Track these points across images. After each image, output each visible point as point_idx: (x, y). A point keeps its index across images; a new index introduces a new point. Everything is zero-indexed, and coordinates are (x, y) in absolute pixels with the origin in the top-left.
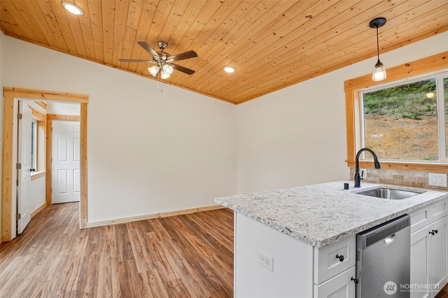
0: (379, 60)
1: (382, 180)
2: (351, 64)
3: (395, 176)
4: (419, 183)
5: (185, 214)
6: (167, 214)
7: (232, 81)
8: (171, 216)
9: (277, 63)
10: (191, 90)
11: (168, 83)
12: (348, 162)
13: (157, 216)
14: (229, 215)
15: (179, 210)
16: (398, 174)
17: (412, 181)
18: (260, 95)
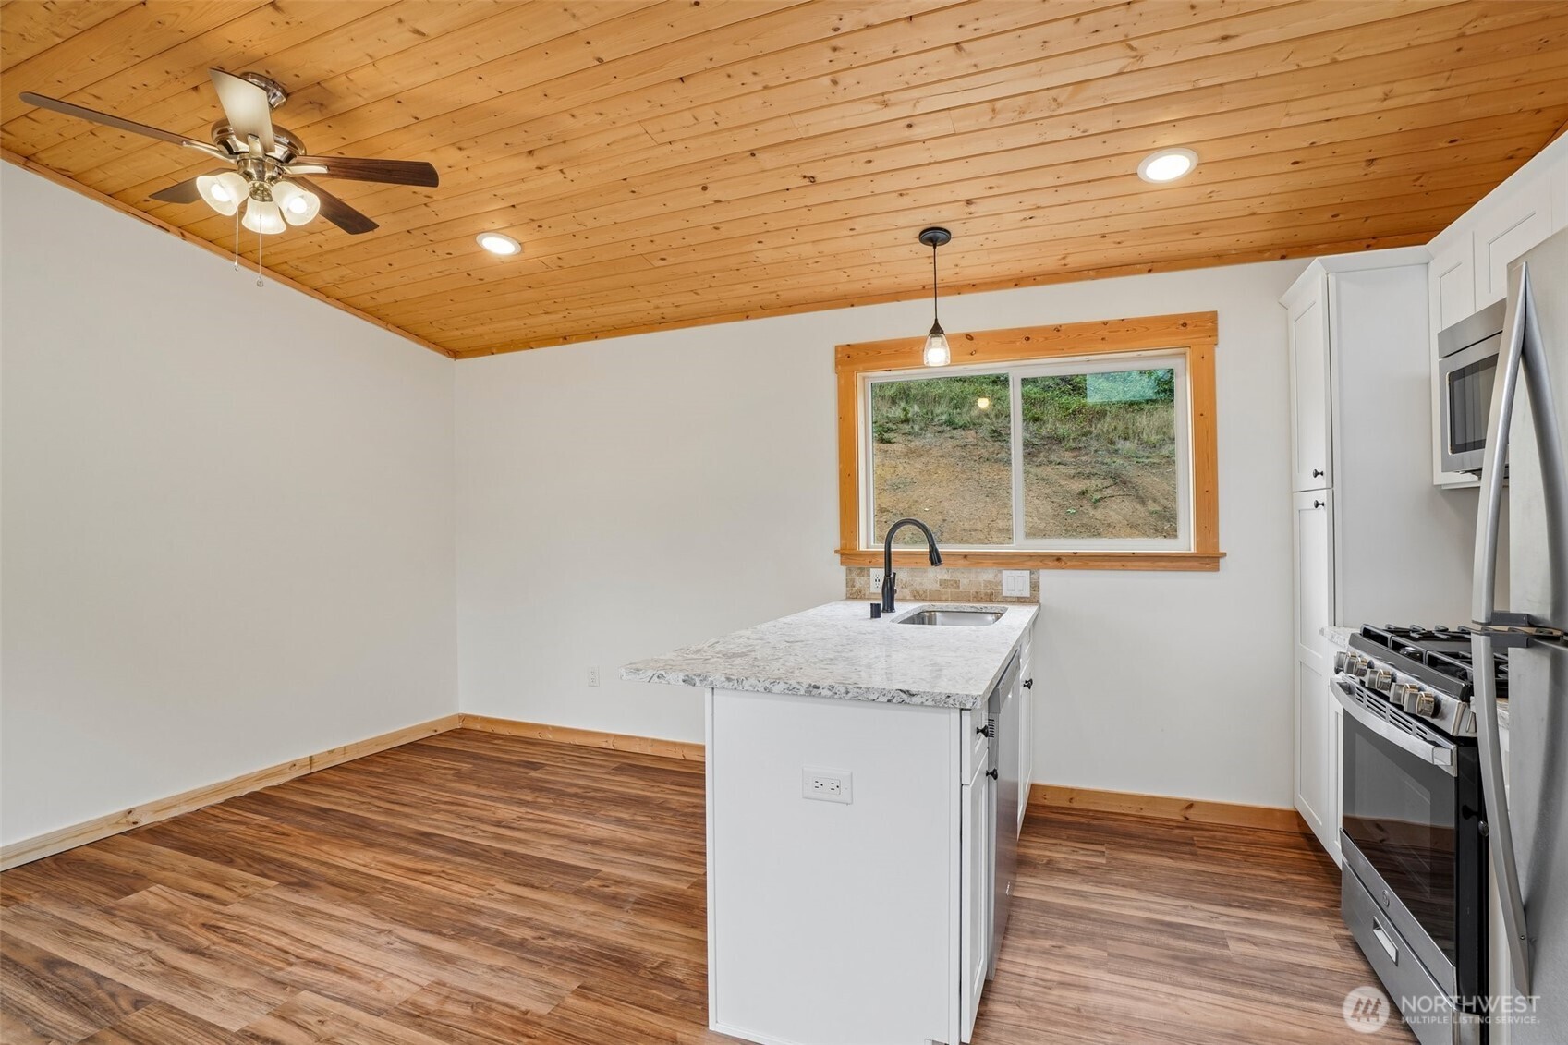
0: (936, 320)
1: (918, 593)
2: (852, 305)
3: (943, 583)
4: (986, 594)
5: (257, 788)
6: (174, 806)
7: (486, 280)
8: (194, 808)
9: (671, 260)
10: (281, 277)
11: (172, 228)
12: (842, 555)
13: (117, 823)
14: (450, 760)
15: (228, 777)
16: (948, 578)
17: (975, 590)
18: (561, 339)
